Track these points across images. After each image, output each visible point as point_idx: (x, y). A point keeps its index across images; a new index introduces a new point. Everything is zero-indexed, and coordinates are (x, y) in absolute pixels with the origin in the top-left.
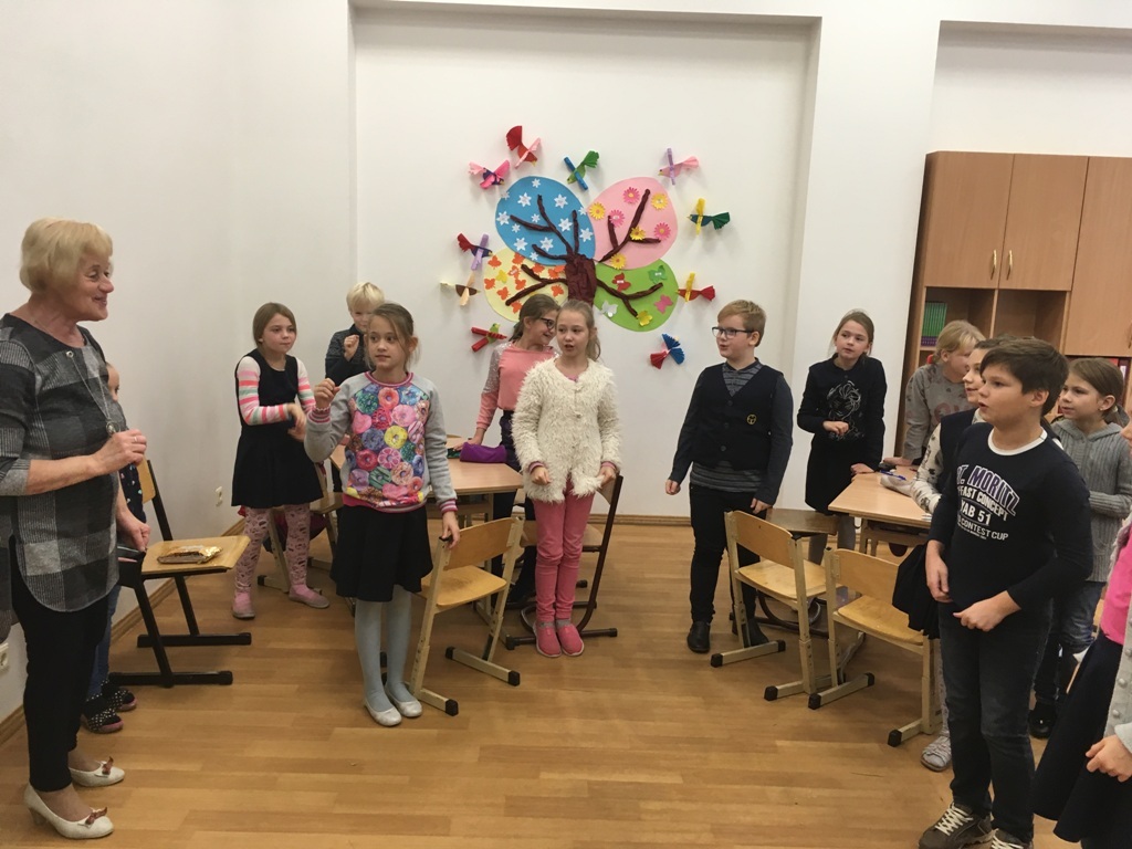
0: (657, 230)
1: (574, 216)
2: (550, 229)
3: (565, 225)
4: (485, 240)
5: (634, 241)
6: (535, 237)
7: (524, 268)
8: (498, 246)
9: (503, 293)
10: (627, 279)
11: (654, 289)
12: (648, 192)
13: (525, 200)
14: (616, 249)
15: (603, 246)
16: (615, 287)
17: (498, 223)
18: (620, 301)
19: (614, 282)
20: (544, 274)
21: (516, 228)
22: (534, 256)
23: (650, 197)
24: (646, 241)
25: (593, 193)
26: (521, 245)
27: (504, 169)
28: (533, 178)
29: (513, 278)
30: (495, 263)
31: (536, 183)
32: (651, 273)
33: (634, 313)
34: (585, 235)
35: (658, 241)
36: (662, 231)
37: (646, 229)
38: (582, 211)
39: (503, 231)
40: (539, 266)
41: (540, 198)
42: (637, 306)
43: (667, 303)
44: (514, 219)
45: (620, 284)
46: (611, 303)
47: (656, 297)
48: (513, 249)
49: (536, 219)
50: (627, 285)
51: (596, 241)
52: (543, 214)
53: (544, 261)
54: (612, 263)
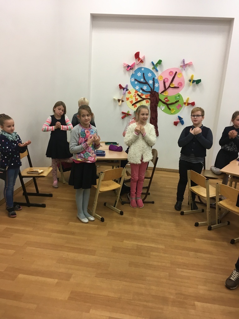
0: (178, 84)
1: (154, 79)
2: (146, 83)
3: (151, 82)
4: (127, 86)
5: (171, 87)
6: (141, 85)
7: (138, 95)
8: (131, 88)
9: (131, 102)
10: (168, 99)
11: (176, 102)
12: (176, 72)
13: (139, 74)
14: (166, 89)
15: (162, 89)
16: (165, 101)
17: (131, 81)
18: (166, 105)
19: (164, 100)
20: (144, 97)
21: (136, 83)
22: (141, 91)
23: (177, 74)
24: (175, 87)
25: (160, 72)
26: (137, 88)
27: (134, 65)
28: (142, 68)
29: (134, 98)
30: (130, 93)
31: (143, 69)
32: (176, 97)
33: (170, 109)
34: (156, 85)
35: (178, 87)
36: (180, 84)
37: (175, 84)
38: (156, 78)
39: (132, 84)
40: (142, 94)
41: (144, 74)
42: (170, 107)
43: (180, 106)
44: (136, 80)
45: (166, 100)
46: (163, 106)
47: (177, 104)
48: (135, 89)
49: (142, 80)
50: (168, 101)
51: (159, 87)
52: (144, 79)
53: (144, 93)
54: (164, 94)
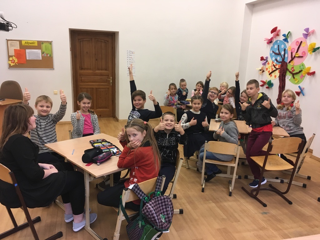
2: (279, 54)
3: (283, 53)
6: (276, 56)
9: (269, 72)
12: (301, 42)
13: (276, 47)
14: (292, 59)
16: (291, 71)
17: (270, 53)
21: (273, 54)
22: (275, 62)
24: (299, 57)
26: (274, 59)
29: (271, 68)
30: (268, 64)
31: (278, 42)
32: (300, 66)
34: (286, 56)
36: (304, 53)
37: (300, 54)
38: (286, 49)
40: (276, 65)
41: (279, 46)
42: (295, 76)
43: (302, 77)
44: (273, 52)
46: (289, 76)
47: (300, 74)
49: (277, 52)
50: (294, 70)
51: (288, 58)
52: (279, 50)
54: (291, 64)
